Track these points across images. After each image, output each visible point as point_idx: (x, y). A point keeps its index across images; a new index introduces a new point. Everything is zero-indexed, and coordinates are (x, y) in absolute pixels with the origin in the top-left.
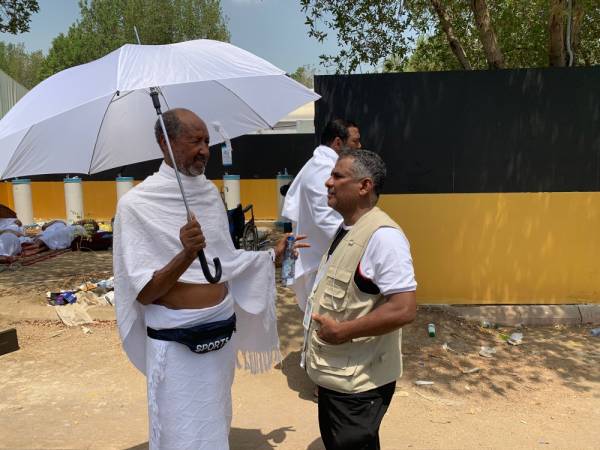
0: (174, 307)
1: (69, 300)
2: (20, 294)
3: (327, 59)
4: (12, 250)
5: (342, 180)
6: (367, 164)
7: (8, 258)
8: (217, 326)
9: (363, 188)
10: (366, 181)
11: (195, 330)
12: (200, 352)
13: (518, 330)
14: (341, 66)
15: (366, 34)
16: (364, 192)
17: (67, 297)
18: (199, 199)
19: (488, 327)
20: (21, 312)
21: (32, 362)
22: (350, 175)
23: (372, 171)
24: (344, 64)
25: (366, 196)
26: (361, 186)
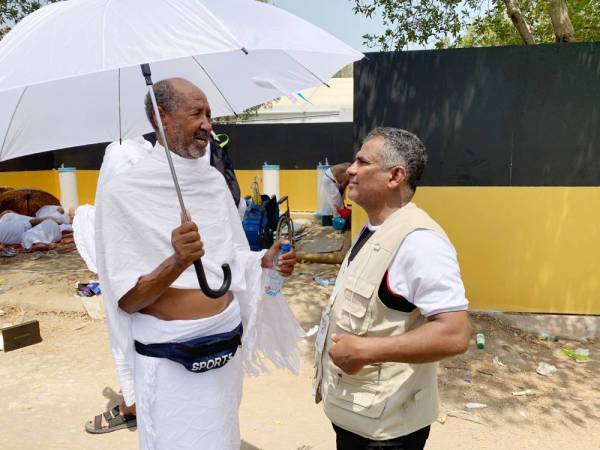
0: (167, 317)
1: (96, 291)
2: (51, 283)
3: (371, 39)
4: (51, 238)
5: (367, 168)
6: (401, 148)
7: (47, 245)
8: (219, 340)
9: (393, 179)
10: (397, 170)
11: (191, 346)
12: (198, 371)
13: (583, 345)
14: (386, 46)
15: (414, 11)
16: (394, 184)
17: (93, 288)
18: (198, 188)
19: (546, 339)
20: (49, 302)
21: (51, 356)
22: (377, 161)
23: (407, 156)
24: (389, 44)
25: (396, 190)
26: (391, 177)
